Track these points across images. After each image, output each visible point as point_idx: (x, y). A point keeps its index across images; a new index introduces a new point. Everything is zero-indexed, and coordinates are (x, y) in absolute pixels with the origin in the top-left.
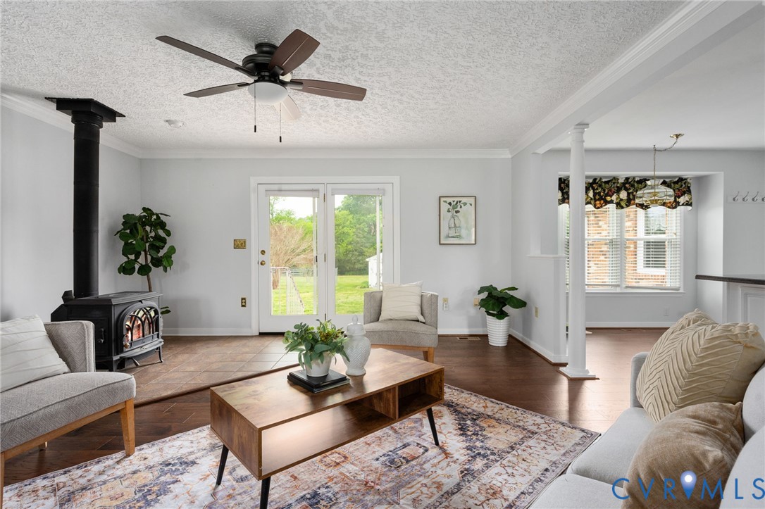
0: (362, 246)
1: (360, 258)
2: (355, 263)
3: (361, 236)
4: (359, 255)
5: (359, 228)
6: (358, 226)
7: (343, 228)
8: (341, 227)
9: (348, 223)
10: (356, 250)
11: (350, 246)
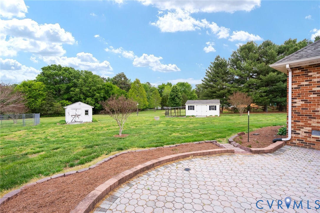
0: (52, 101)
1: (51, 108)
2: (47, 111)
3: (52, 96)
4: (50, 106)
5: (50, 92)
6: (49, 91)
7: (39, 91)
8: (37, 91)
9: (42, 89)
10: (48, 104)
11: (44, 101)
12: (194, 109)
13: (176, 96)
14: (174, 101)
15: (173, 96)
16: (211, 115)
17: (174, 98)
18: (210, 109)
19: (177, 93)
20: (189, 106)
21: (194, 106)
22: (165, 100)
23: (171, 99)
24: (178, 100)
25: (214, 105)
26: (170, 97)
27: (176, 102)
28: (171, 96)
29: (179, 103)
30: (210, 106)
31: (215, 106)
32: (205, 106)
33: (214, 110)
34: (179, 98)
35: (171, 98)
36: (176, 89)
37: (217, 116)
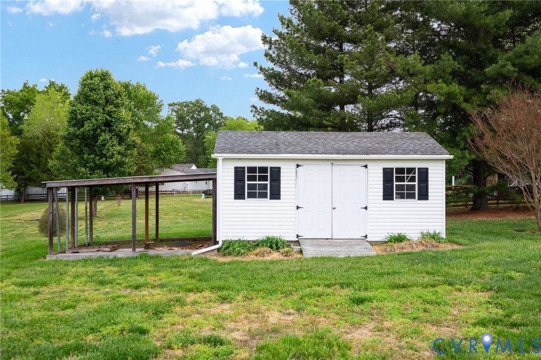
12: (276, 195)
13: (108, 124)
14: (93, 151)
15: (88, 126)
16: (395, 232)
17: (95, 137)
18: (388, 195)
19: (110, 108)
20: (239, 172)
21: (276, 172)
22: (39, 156)
23: (76, 142)
24: (118, 148)
25: (417, 165)
26: (72, 130)
27: (102, 156)
28: (80, 124)
29: (121, 164)
30: (388, 174)
31: (424, 174)
32: (358, 169)
33: (411, 196)
34: (121, 140)
35: (75, 136)
36: (106, 87)
37: (435, 237)
